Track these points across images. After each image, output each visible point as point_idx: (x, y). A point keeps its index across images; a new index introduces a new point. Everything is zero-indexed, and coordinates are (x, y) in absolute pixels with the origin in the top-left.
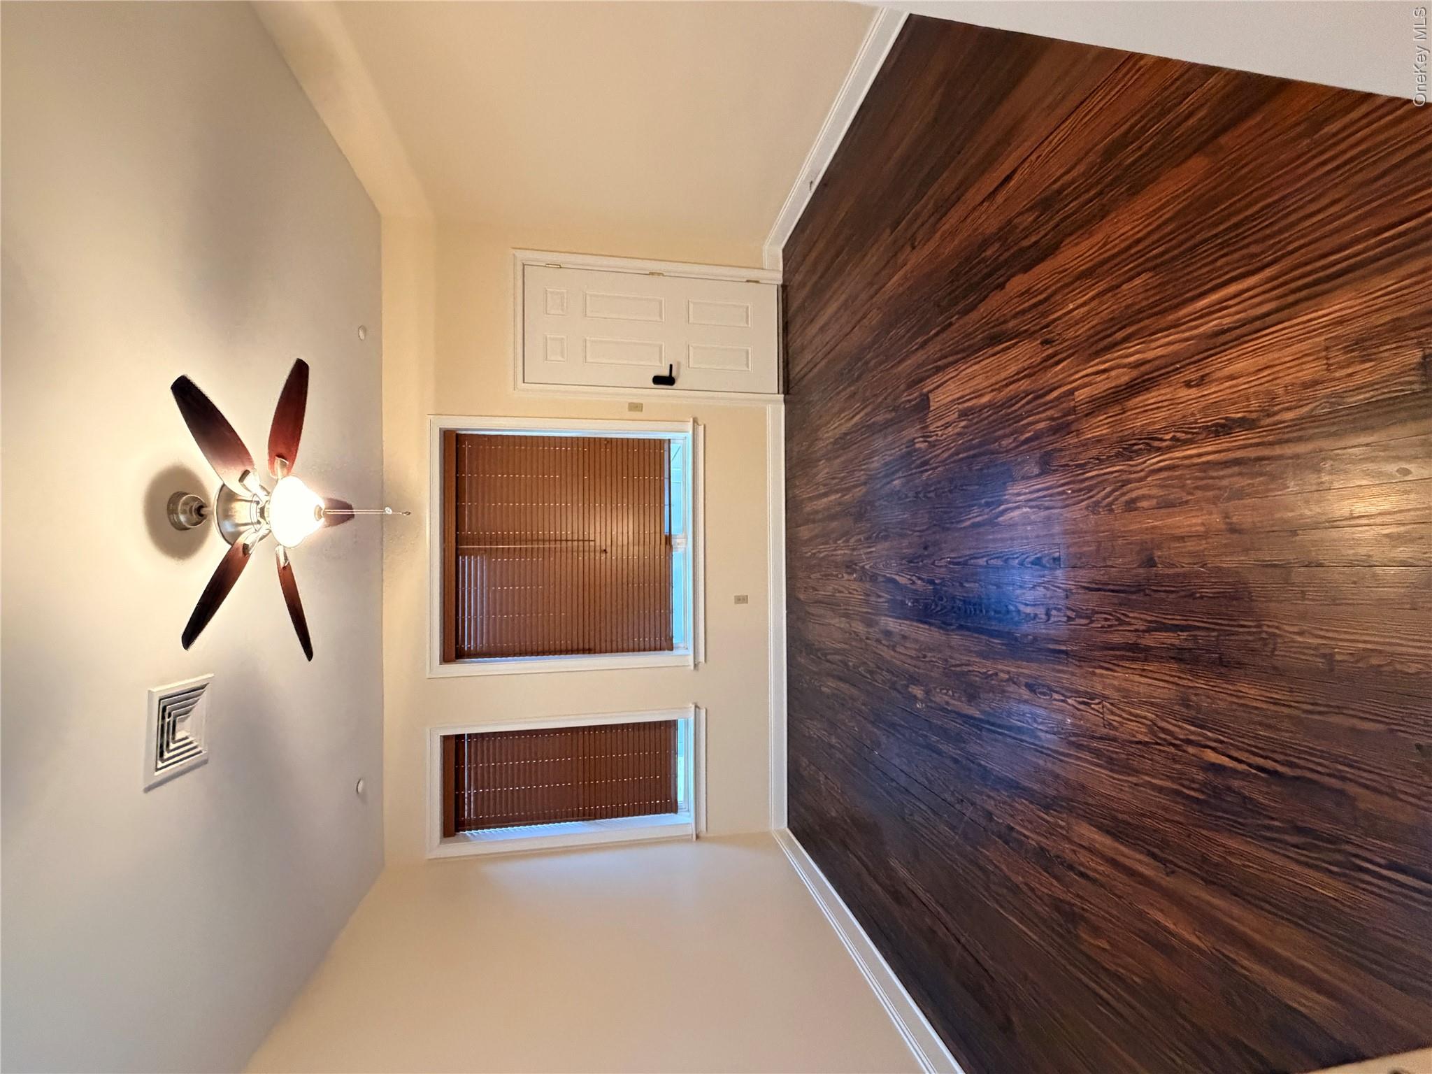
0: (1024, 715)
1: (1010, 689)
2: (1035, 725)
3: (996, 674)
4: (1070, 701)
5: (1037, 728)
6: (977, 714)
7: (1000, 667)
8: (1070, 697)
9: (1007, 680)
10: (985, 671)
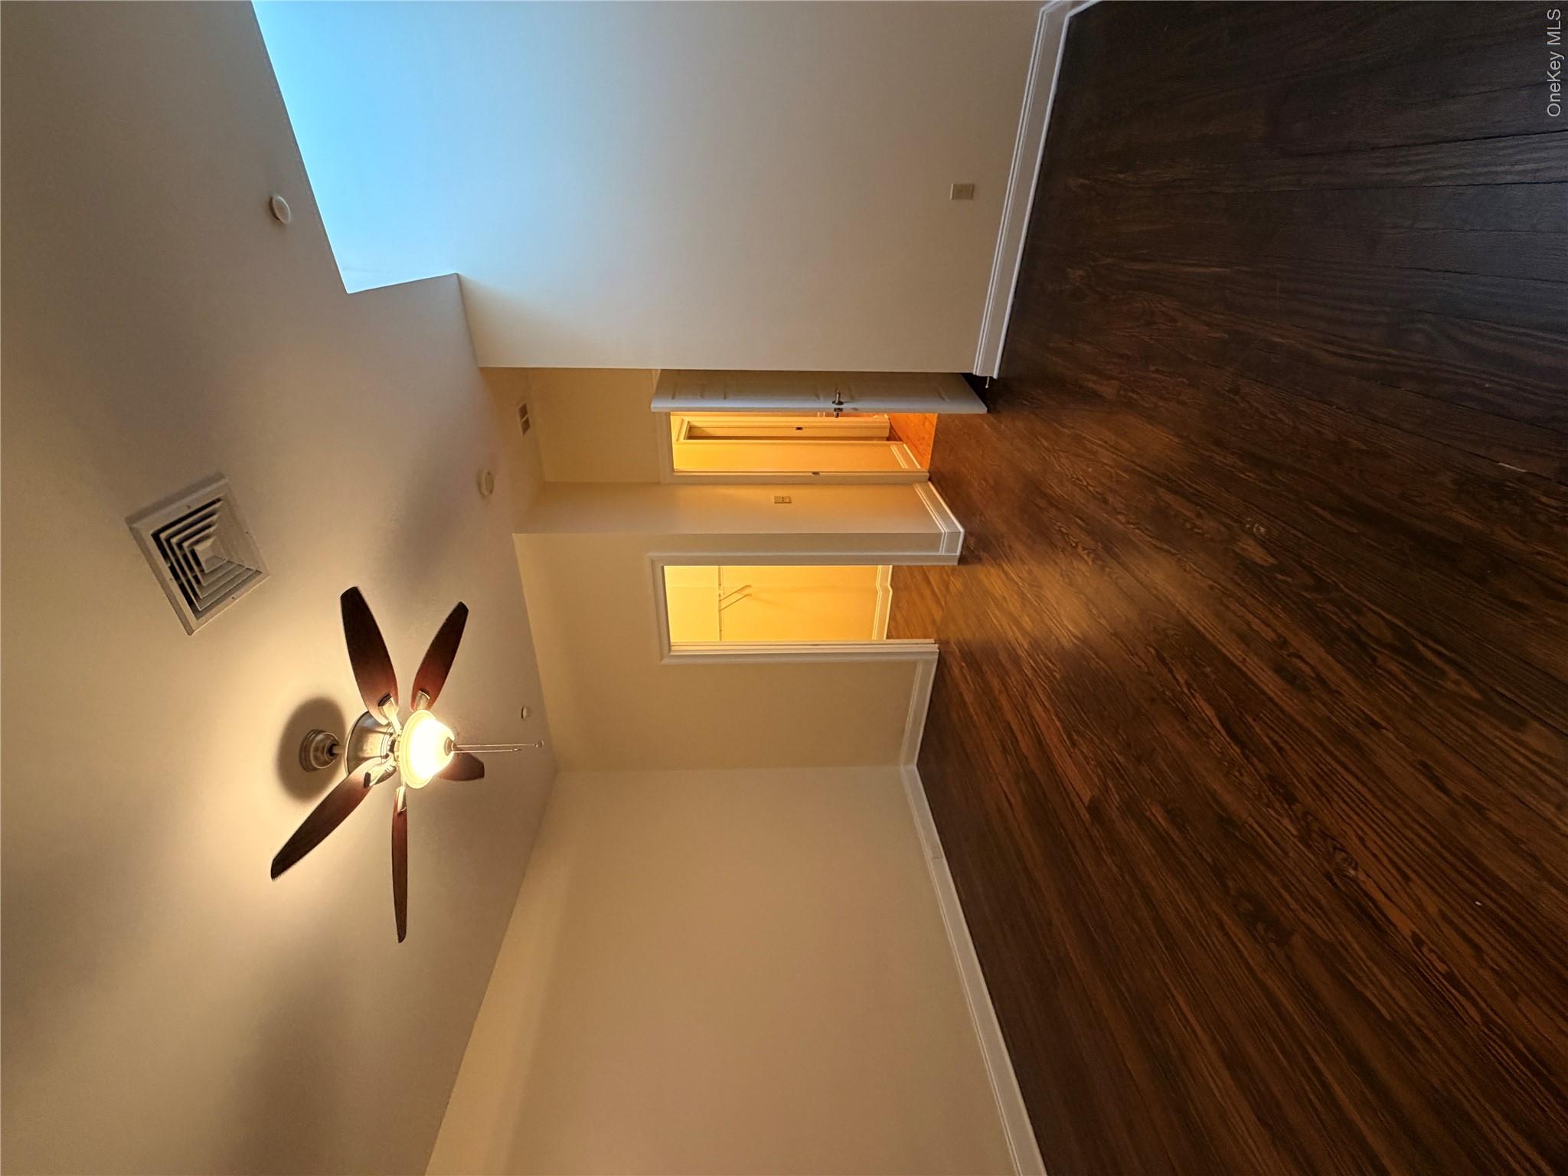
0: (1117, 481)
1: (1122, 506)
2: (1112, 470)
3: (1128, 522)
4: (1086, 484)
5: (1112, 467)
6: (1161, 491)
7: (1121, 527)
8: (1084, 486)
9: (1120, 513)
10: (1137, 531)
